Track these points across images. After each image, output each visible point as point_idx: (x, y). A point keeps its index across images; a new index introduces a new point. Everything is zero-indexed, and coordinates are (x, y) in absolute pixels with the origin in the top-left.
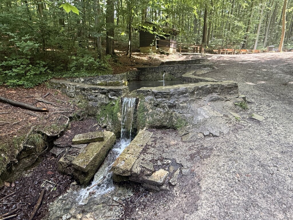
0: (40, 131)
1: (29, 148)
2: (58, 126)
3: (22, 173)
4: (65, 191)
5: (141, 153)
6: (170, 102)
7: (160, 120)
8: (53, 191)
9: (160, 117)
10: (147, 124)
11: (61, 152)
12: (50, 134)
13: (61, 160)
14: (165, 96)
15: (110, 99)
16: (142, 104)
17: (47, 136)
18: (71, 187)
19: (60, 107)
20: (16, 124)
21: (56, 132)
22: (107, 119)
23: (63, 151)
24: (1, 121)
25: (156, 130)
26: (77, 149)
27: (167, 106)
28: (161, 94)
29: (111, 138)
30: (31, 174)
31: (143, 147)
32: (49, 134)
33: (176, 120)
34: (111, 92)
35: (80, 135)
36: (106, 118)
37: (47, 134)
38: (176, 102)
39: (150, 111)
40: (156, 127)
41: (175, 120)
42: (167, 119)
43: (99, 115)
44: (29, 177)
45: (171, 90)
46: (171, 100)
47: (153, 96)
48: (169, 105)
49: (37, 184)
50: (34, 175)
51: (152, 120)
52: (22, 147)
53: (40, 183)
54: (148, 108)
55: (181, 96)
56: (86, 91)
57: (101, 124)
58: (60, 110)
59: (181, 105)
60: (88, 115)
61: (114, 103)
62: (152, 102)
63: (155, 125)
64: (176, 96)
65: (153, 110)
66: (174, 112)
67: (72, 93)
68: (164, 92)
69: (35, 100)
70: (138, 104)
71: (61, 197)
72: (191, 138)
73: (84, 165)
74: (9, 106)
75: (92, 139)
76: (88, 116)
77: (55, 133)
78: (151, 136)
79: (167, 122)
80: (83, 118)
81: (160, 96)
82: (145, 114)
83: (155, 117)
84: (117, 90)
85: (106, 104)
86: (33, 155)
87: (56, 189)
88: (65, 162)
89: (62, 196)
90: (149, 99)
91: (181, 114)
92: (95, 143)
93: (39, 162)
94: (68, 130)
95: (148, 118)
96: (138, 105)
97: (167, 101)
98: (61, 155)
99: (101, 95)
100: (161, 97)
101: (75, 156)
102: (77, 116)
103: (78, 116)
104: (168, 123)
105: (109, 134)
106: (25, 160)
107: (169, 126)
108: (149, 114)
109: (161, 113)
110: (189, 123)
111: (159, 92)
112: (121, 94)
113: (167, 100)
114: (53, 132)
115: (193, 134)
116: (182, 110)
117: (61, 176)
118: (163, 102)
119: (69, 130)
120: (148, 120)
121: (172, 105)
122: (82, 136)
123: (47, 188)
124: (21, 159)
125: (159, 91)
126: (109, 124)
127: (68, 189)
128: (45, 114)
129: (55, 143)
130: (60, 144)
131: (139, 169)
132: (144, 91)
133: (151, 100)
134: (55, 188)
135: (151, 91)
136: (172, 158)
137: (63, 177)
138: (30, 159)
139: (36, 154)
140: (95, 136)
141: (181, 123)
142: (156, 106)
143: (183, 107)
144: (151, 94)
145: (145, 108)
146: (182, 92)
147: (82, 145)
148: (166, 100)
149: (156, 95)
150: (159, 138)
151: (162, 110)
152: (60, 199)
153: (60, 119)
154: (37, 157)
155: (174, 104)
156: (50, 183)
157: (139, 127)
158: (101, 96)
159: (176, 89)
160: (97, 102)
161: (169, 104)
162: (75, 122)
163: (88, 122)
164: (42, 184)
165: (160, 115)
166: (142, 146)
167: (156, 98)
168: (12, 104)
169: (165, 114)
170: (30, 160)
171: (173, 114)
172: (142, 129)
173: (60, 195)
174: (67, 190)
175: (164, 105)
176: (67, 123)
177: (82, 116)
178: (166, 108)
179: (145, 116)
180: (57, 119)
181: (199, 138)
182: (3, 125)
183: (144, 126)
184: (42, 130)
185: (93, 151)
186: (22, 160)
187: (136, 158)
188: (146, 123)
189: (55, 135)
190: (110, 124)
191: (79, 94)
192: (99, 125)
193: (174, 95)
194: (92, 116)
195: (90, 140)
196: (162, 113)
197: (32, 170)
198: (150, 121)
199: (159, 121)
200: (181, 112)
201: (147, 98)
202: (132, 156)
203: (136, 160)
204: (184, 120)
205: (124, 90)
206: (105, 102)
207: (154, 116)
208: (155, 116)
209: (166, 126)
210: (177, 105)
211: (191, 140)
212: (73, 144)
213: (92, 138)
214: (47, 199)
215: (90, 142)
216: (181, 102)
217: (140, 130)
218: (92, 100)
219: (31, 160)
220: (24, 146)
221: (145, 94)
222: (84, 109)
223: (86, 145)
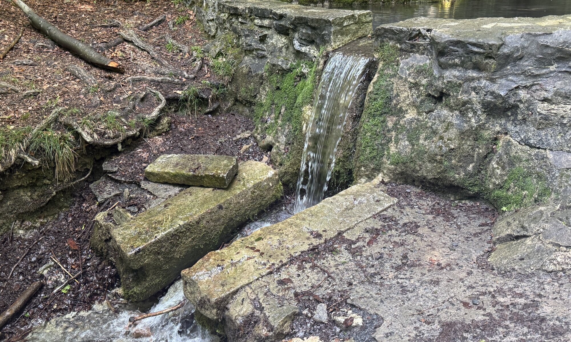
0: (70, 125)
1: (27, 163)
2: (123, 120)
3: (11, 225)
4: (88, 305)
5: (292, 260)
6: (494, 88)
7: (439, 157)
8: (59, 291)
9: (441, 147)
10: (387, 164)
11: (113, 194)
12: (93, 137)
13: (100, 217)
14: (476, 58)
15: (298, 54)
16: (385, 83)
17: (86, 142)
18: (109, 298)
19: (162, 65)
20: (31, 95)
21: (112, 135)
22: (280, 122)
23: (118, 192)
24: (4, 84)
25: (417, 195)
26: (148, 196)
27: (479, 106)
28: (461, 51)
29: (257, 186)
30: (32, 233)
31: (316, 242)
32: (89, 137)
33: (503, 168)
34: (301, 30)
35: (172, 157)
36: (278, 118)
37: (85, 135)
38: (523, 94)
39: (411, 115)
40: (422, 182)
41: (499, 172)
42: (467, 158)
43: (262, 105)
44: (26, 240)
45: (508, 40)
46: (499, 81)
47: (432, 55)
48: (489, 103)
49: (34, 262)
50: (39, 238)
51: (408, 150)
52: (13, 158)
53: (40, 261)
54: (404, 101)
55: (552, 68)
56: (240, 20)
57: (259, 136)
58: (156, 73)
59: (542, 108)
60: (236, 100)
61: (305, 71)
62: (424, 82)
63: (417, 171)
64: (527, 65)
65: (419, 114)
66: (506, 134)
67: (211, 24)
68: (474, 45)
69: (117, 35)
70: (372, 82)
71: (70, 316)
72: (522, 259)
73: (132, 247)
74: (50, 46)
75: (194, 176)
76: (234, 104)
77: (109, 138)
78: (380, 209)
79: (465, 170)
80: (215, 106)
81: (457, 61)
82: (390, 124)
83: (421, 141)
84: (318, 21)
85: (283, 69)
86: (45, 184)
87: (69, 290)
88: (104, 225)
89: (75, 313)
90: (412, 67)
91: (531, 146)
92: (202, 189)
93: (61, 208)
94: (157, 137)
95: (397, 142)
96: (370, 89)
97: (484, 82)
98: (109, 203)
99: (276, 37)
100: (463, 65)
101: (133, 213)
102: (197, 97)
103: (203, 98)
104: (471, 176)
105: (257, 172)
106: (22, 194)
107: (476, 189)
108: (403, 127)
109: (447, 129)
110: (553, 196)
111: (457, 43)
112: (327, 39)
113: (485, 78)
114: (102, 135)
115: (539, 244)
116: (543, 133)
117: (96, 261)
118: (465, 86)
119: (159, 135)
120: (393, 149)
121: (499, 102)
122: (175, 159)
123: (50, 282)
124: (14, 189)
125: (455, 39)
126: (280, 140)
127: (100, 302)
128: (110, 78)
129: (106, 166)
130: (115, 172)
131: (247, 309)
132: (401, 31)
133: (420, 71)
134: (68, 287)
135: (428, 34)
136: (372, 312)
137: (98, 265)
138: (36, 193)
139: (53, 185)
140: (206, 169)
141: (523, 189)
142: (433, 97)
143: (546, 118)
144: (425, 49)
145: (392, 101)
146: (560, 50)
147: (165, 186)
148: (479, 79)
149: (441, 53)
150: (405, 224)
151: (453, 117)
152: (68, 321)
153: (142, 100)
154: (54, 193)
155: (512, 101)
156: (62, 271)
157: (360, 167)
158: (276, 41)
159: (536, 35)
160: (264, 60)
161: (489, 98)
162: (189, 115)
163: (230, 122)
164: (43, 267)
165: (441, 138)
166: (318, 236)
167: (443, 67)
168: (57, 42)
169: (463, 134)
170: (35, 197)
171: (501, 143)
172: (370, 178)
173: (72, 310)
174: (96, 302)
175: (465, 97)
176: (155, 113)
177: (216, 99)
178: (475, 113)
179: (389, 131)
180: (132, 97)
181: (551, 267)
182: (5, 94)
183: (378, 169)
184: (76, 121)
185: (178, 213)
186: (16, 191)
187: (264, 272)
188: (385, 160)
189: (106, 143)
190: (283, 139)
191: (226, 28)
192: (255, 138)
193: (521, 58)
194: (245, 105)
195: (188, 178)
196: (453, 133)
197: (38, 225)
198: (399, 153)
199: (432, 160)
200: (532, 141)
201: (407, 63)
202: (256, 259)
203: (262, 277)
204: (540, 177)
205: (340, 24)
206: (280, 63)
207: (418, 139)
208: (426, 139)
209: (458, 187)
210: (521, 106)
211: (514, 269)
212: (146, 179)
213: (197, 173)
214: (37, 307)
215: (191, 183)
216: (549, 95)
217: (363, 180)
218: (251, 51)
219: (38, 196)
220: (19, 158)
221: (403, 46)
222: (226, 78)
223: (177, 189)
